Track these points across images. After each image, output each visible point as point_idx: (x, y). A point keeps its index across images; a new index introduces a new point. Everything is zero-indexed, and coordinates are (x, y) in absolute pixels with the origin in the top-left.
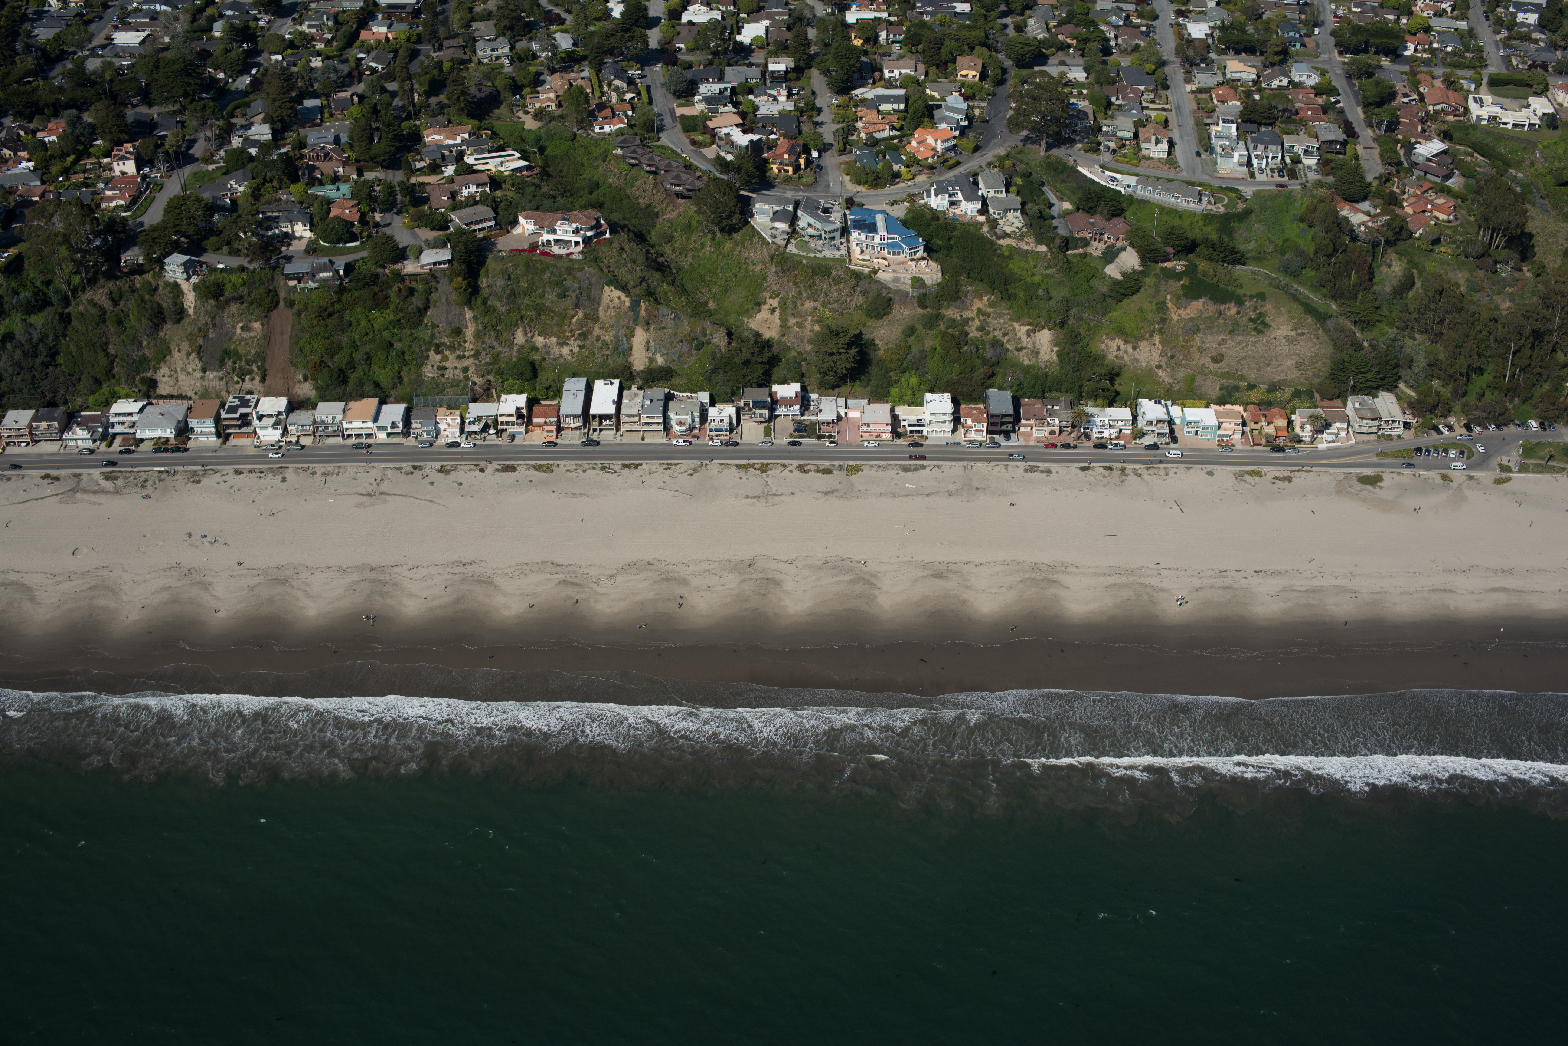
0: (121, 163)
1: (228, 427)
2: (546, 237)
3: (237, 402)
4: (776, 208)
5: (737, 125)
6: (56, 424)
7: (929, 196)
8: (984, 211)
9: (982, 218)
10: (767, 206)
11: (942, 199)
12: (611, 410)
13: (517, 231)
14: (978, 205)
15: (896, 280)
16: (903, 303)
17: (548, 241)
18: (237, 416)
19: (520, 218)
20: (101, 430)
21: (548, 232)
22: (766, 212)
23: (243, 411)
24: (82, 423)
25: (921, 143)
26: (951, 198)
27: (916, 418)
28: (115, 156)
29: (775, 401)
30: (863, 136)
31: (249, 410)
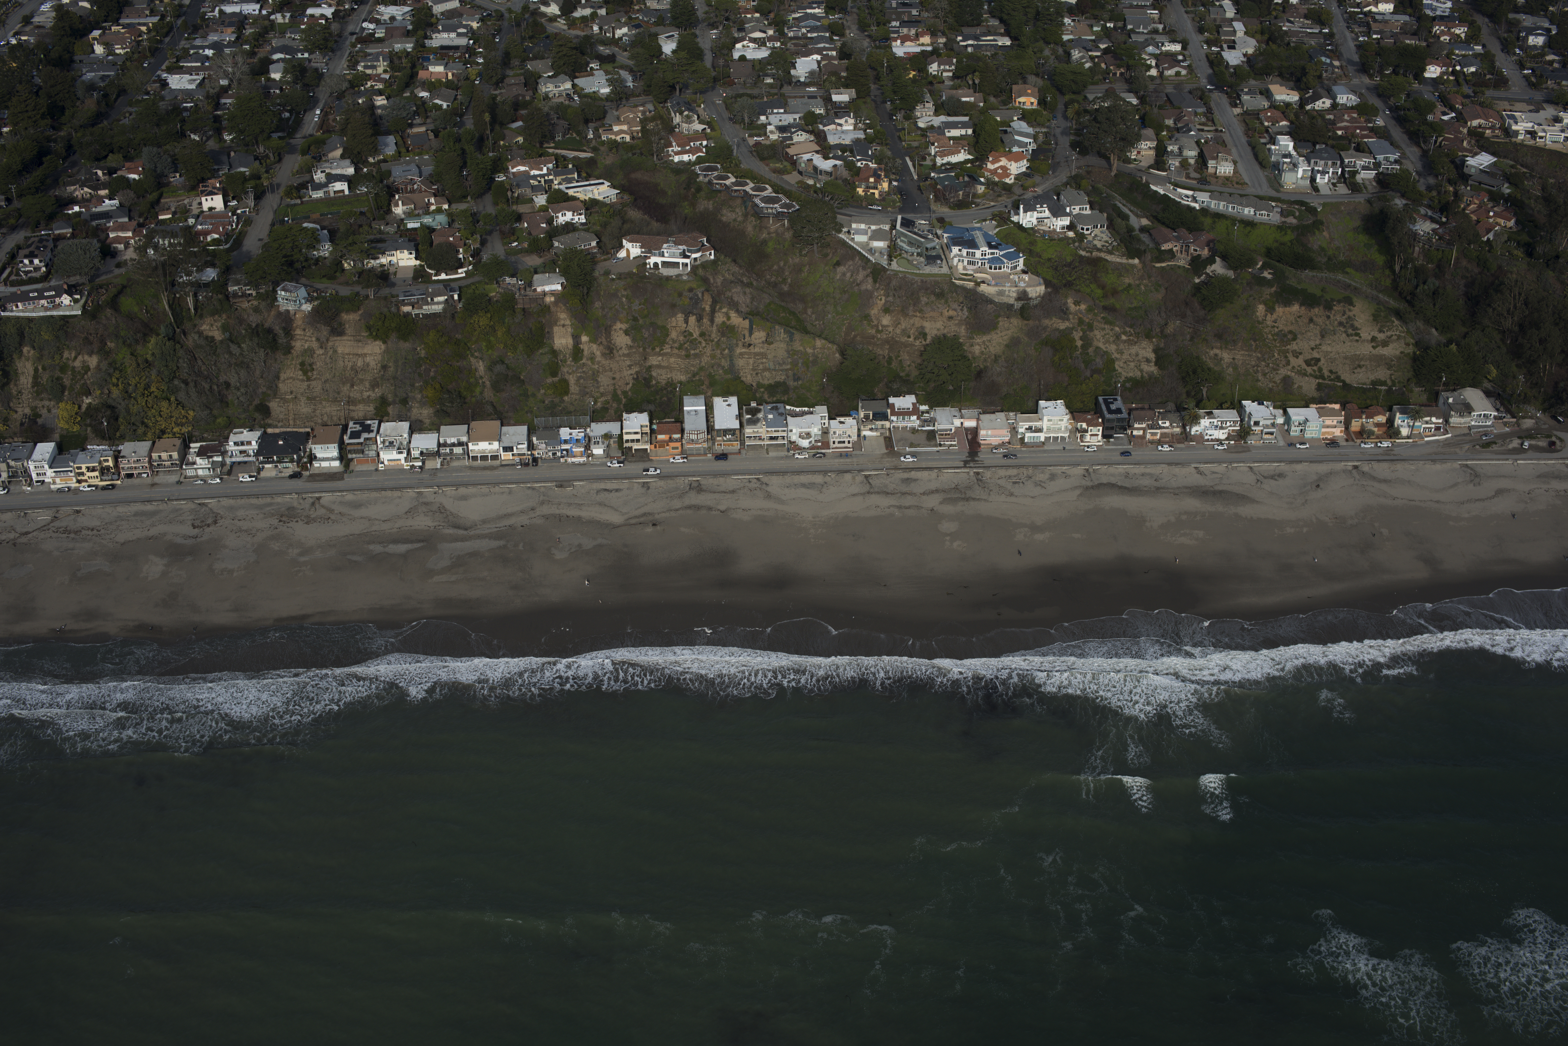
0: (209, 198)
2: (653, 260)
3: (358, 428)
4: (873, 227)
5: (816, 152)
6: (174, 455)
7: (1017, 214)
8: (1071, 226)
9: (1071, 234)
10: (863, 226)
11: (1032, 217)
12: (736, 425)
13: (622, 254)
14: (1066, 221)
15: (1001, 293)
16: (1008, 316)
17: (656, 264)
18: (361, 440)
19: (624, 242)
20: (220, 459)
21: (655, 255)
22: (864, 232)
23: (365, 435)
24: (201, 453)
25: (997, 165)
26: (1040, 215)
27: (1034, 424)
28: (202, 192)
29: (894, 413)
30: (939, 161)
31: (372, 435)
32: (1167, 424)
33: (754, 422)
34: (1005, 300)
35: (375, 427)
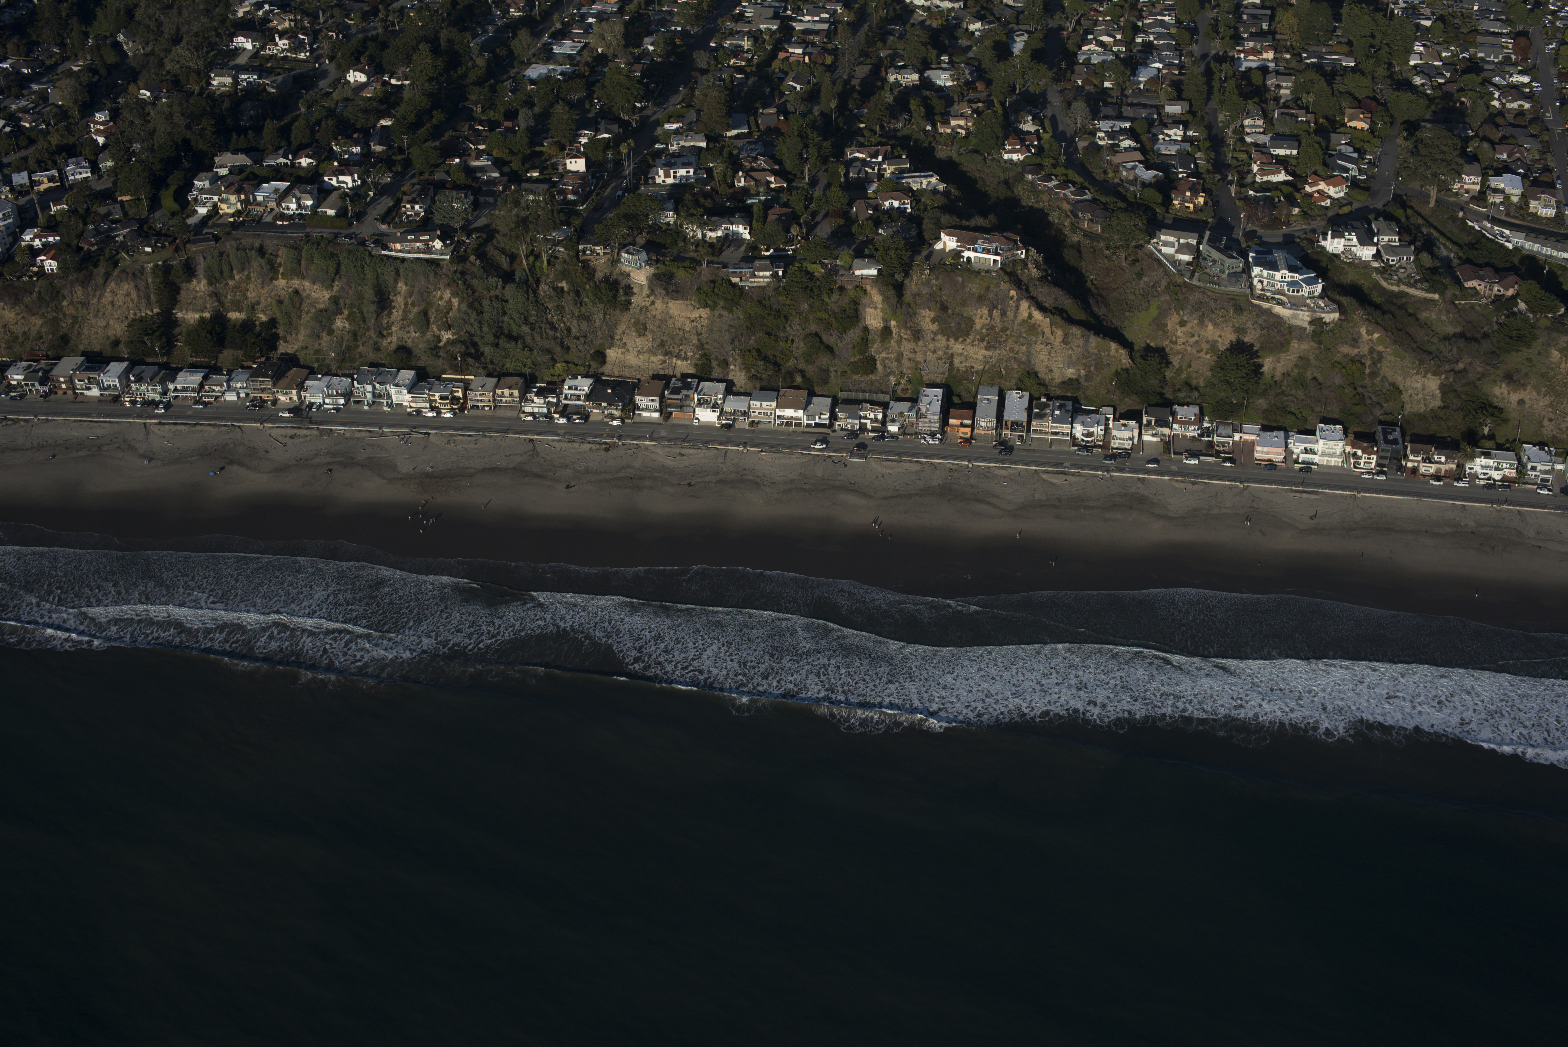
0: (573, 160)
1: (670, 406)
2: (967, 254)
3: (680, 384)
4: (1182, 241)
5: (1140, 162)
6: (516, 393)
7: (1325, 239)
8: (1377, 256)
9: (1376, 264)
10: (1171, 239)
11: (1339, 243)
12: (1023, 417)
13: (939, 246)
14: (1372, 250)
15: (1295, 317)
16: (1300, 339)
17: (969, 259)
18: (680, 397)
19: (942, 235)
20: (555, 400)
21: (969, 249)
22: (1171, 245)
23: (685, 392)
24: (540, 393)
25: (1315, 189)
26: (1347, 243)
27: (1309, 446)
28: (568, 155)
29: (1175, 421)
30: (1258, 179)
31: (690, 393)
32: (1443, 459)
33: (1041, 416)
34: (1298, 323)
35: (695, 384)
